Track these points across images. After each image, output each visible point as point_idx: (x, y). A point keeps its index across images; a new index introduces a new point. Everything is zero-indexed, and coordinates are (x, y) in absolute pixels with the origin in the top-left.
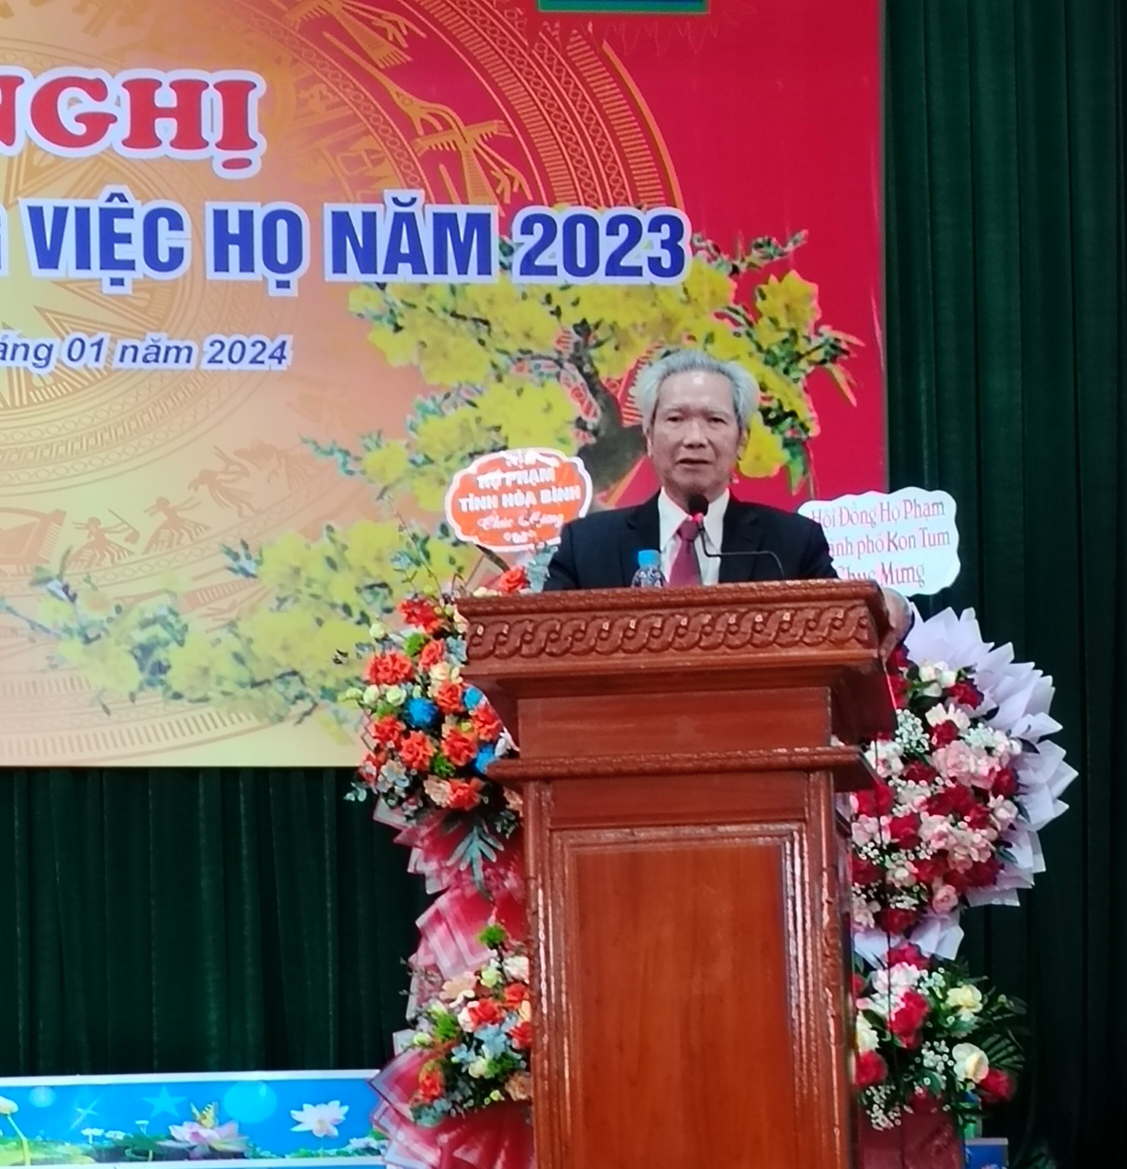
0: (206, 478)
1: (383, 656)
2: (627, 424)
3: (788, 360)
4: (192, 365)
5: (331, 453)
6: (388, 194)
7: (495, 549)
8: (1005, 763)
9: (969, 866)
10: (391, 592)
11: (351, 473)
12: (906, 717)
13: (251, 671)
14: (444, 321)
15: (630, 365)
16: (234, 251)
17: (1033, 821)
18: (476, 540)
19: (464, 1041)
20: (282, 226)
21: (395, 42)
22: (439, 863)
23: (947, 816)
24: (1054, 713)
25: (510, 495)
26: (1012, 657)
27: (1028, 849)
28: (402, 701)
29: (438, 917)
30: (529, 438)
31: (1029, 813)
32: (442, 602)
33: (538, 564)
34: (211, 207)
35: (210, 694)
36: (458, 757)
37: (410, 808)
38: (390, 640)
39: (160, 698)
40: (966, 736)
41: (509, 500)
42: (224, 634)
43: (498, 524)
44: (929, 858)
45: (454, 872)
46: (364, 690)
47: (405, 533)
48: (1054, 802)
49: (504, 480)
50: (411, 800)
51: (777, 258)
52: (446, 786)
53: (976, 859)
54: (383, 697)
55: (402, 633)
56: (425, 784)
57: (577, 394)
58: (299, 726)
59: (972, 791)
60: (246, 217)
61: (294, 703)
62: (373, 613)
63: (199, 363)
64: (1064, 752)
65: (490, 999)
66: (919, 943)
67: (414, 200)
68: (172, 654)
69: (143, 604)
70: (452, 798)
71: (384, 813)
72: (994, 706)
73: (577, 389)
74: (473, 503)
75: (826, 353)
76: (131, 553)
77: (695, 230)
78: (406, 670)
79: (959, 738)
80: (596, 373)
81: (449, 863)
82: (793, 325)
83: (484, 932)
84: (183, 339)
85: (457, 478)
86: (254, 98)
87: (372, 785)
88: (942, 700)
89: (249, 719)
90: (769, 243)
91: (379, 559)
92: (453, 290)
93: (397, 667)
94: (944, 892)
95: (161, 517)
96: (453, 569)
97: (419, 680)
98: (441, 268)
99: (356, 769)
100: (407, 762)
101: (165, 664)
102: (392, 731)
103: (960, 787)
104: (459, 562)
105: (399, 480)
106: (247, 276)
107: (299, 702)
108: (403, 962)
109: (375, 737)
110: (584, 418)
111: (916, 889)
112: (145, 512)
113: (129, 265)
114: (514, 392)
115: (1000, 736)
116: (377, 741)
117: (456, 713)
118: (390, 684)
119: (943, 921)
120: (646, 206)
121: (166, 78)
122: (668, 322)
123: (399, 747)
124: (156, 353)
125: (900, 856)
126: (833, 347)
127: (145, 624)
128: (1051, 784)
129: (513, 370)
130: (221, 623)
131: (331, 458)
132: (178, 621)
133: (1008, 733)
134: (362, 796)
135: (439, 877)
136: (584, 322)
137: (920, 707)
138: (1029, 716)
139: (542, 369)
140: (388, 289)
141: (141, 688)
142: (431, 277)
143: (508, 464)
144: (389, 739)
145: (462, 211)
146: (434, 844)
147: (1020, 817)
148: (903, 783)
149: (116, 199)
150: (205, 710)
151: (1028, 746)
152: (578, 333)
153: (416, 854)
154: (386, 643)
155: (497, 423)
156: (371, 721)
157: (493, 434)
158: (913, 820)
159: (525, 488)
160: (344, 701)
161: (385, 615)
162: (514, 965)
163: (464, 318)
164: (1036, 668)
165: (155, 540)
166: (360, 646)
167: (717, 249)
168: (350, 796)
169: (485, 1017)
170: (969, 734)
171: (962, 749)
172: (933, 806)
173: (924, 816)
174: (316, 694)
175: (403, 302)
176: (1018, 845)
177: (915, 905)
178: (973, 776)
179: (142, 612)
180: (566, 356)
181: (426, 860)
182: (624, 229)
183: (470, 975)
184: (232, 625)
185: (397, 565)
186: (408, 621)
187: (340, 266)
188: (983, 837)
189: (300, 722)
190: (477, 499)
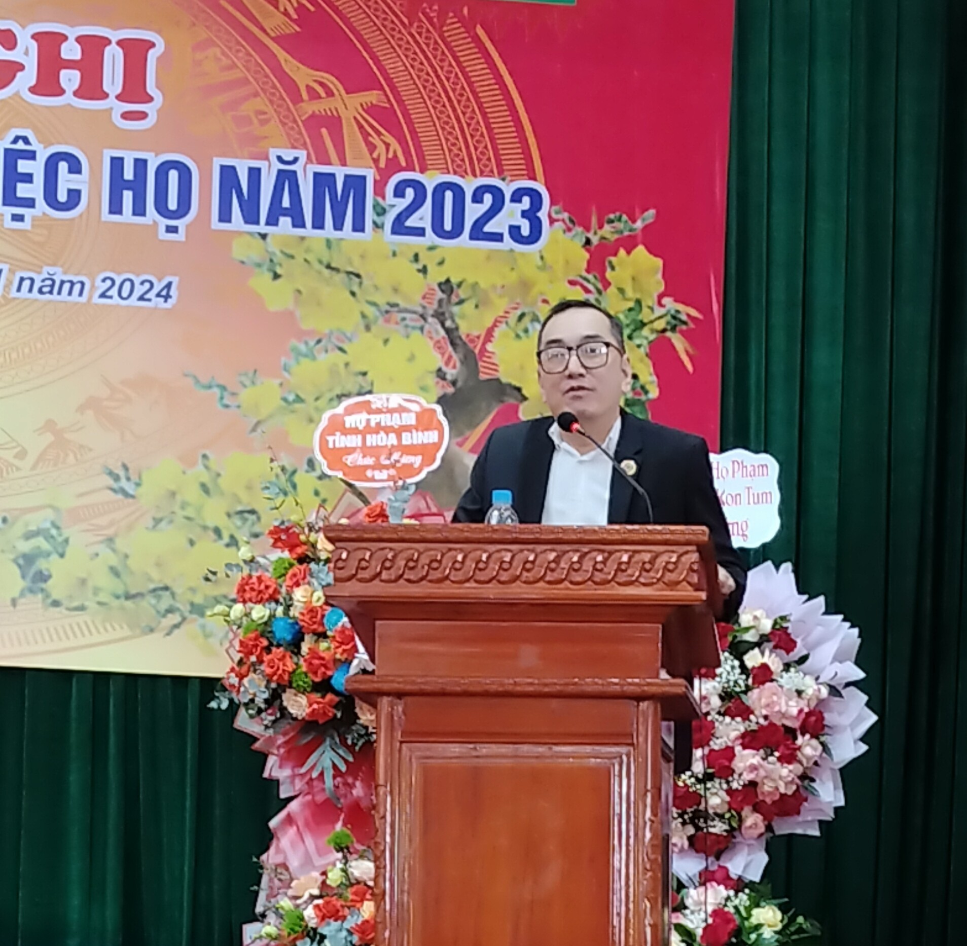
0: (91, 404)
1: (250, 577)
2: (483, 377)
3: (632, 327)
4: (84, 299)
5: (210, 387)
6: (273, 153)
7: (358, 484)
8: (813, 704)
9: (777, 797)
10: (259, 519)
11: (227, 406)
12: (726, 659)
13: (125, 584)
14: (320, 273)
15: (489, 324)
16: (128, 196)
17: (836, 759)
18: (340, 475)
19: (308, 935)
20: (173, 175)
21: (286, 13)
22: (293, 771)
23: (758, 750)
24: (857, 663)
25: (374, 436)
26: (823, 609)
27: (831, 785)
28: (265, 619)
29: (289, 820)
30: (393, 385)
31: (833, 752)
32: (306, 530)
33: (396, 500)
34: (108, 154)
35: (87, 603)
36: (315, 673)
37: (268, 718)
38: (258, 562)
39: (40, 605)
40: (779, 679)
41: (371, 440)
42: (103, 550)
43: (362, 461)
44: (740, 788)
45: (307, 778)
46: (230, 607)
47: (275, 465)
48: (855, 742)
49: (368, 421)
50: (270, 711)
51: (626, 233)
52: (303, 700)
53: (782, 790)
54: (247, 615)
55: (268, 556)
56: (284, 696)
57: (438, 346)
58: (168, 638)
59: (782, 729)
60: (141, 165)
61: (164, 616)
62: (242, 537)
63: (90, 298)
64: (865, 698)
65: (335, 897)
66: (729, 865)
67: (296, 160)
68: (52, 565)
69: (29, 517)
70: (308, 710)
71: (243, 722)
72: (805, 652)
73: (438, 342)
74: (339, 441)
75: (668, 323)
76: (18, 469)
77: (553, 203)
78: (271, 591)
79: (772, 680)
80: (457, 329)
81: (303, 770)
82: (638, 296)
83: (331, 835)
84: (77, 274)
85: (326, 416)
86: (153, 56)
87: (234, 695)
88: (758, 644)
89: (122, 628)
90: (619, 220)
91: (249, 488)
92: (329, 243)
93: (262, 587)
94: (753, 820)
95: (49, 438)
96: (317, 501)
97: (281, 600)
98: (318, 224)
99: (218, 680)
100: (268, 675)
101: (46, 573)
102: (256, 646)
103: (772, 724)
104: (323, 495)
105: (271, 416)
106: (139, 220)
107: (170, 615)
108: (255, 860)
109: (239, 652)
110: (444, 369)
111: (727, 816)
112: (34, 431)
113: (30, 203)
114: (381, 343)
115: (809, 681)
116: (241, 655)
117: (315, 633)
118: (255, 603)
119: (749, 845)
120: (509, 178)
121: (72, 33)
122: (525, 285)
123: (260, 661)
124: (51, 286)
125: (716, 785)
126: (674, 317)
127: (29, 536)
128: (853, 726)
129: (381, 320)
130: (100, 538)
131: (210, 391)
132: (60, 535)
133: (817, 678)
134: (225, 705)
135: (292, 782)
136: (448, 281)
137: (739, 650)
138: (837, 664)
139: (407, 322)
140: (269, 239)
141: (22, 594)
142: (308, 231)
143: (374, 406)
144: (252, 654)
145: (340, 173)
146: (288, 752)
147: (824, 755)
148: (721, 718)
149: (21, 142)
150: (81, 617)
151: (834, 691)
152: (443, 291)
153: (272, 761)
154: (252, 564)
155: (364, 369)
156: (236, 635)
157: (360, 378)
158: (729, 753)
159: (388, 430)
160: (211, 616)
161: (253, 540)
162: (356, 868)
163: (337, 270)
164: (845, 620)
165: (41, 458)
166: (228, 566)
167: (571, 221)
168: (213, 704)
169: (330, 914)
170: (782, 677)
171: (774, 691)
172: (747, 740)
173: (738, 749)
174: (185, 609)
175: (282, 252)
176: (821, 780)
177: (726, 831)
178: (784, 715)
179: (27, 525)
180: (431, 312)
181: (281, 767)
182: (488, 198)
183: (316, 874)
184: (110, 540)
185: (267, 494)
186: (274, 545)
187: (225, 216)
188: (790, 771)
189: (168, 634)
190: (343, 437)
